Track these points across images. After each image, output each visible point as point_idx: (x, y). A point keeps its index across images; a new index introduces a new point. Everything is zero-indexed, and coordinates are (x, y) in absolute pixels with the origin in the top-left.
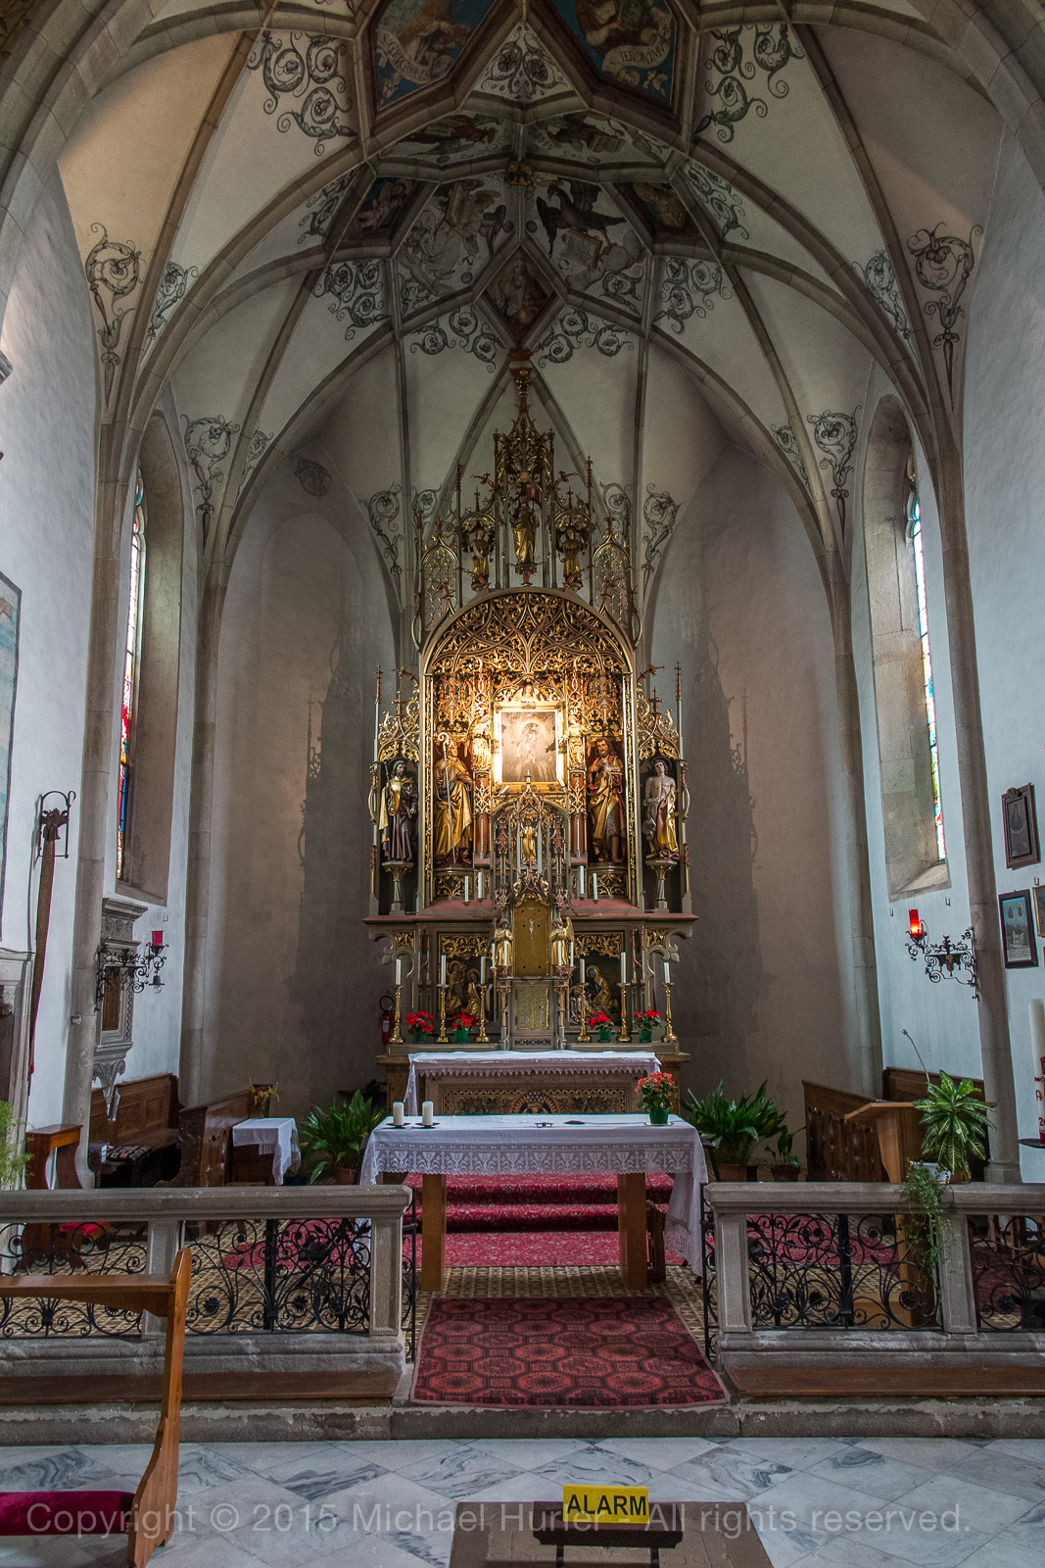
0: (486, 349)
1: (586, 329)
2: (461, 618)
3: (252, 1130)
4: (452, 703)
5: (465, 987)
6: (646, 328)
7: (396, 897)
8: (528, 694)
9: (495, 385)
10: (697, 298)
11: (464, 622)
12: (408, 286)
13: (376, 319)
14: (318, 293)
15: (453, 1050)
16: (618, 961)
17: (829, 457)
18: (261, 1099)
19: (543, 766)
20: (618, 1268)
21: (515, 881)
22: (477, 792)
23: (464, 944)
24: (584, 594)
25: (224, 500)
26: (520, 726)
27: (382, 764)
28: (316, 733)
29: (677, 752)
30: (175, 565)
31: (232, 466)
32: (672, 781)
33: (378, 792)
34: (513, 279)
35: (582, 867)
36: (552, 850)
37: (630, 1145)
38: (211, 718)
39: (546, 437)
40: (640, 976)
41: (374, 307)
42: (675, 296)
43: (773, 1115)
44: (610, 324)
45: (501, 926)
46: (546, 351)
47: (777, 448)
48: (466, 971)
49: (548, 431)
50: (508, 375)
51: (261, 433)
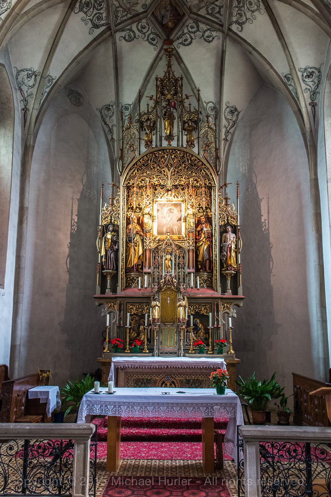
0: (153, 39)
1: (198, 30)
2: (139, 160)
3: (37, 392)
4: (135, 199)
5: (139, 328)
6: (225, 29)
7: (108, 286)
8: (169, 195)
9: (157, 56)
10: (249, 15)
11: (141, 162)
12: (118, 10)
13: (103, 25)
14: (76, 12)
15: (132, 356)
16: (208, 317)
17: (308, 87)
18: (43, 377)
19: (175, 228)
20: (201, 461)
21: (161, 279)
22: (146, 239)
23: (139, 308)
24: (195, 150)
25: (34, 106)
26: (166, 209)
27: (103, 226)
28: (75, 212)
29: (237, 222)
30: (10, 135)
31: (37, 91)
32: (234, 235)
33: (101, 239)
34: (166, 7)
35: (192, 274)
36: (179, 266)
37: (208, 404)
38: (26, 204)
39: (179, 79)
40: (218, 324)
41: (102, 19)
42: (239, 14)
43: (279, 388)
44: (209, 27)
45: (155, 300)
46: (180, 41)
47: (285, 84)
48: (139, 320)
49: (180, 76)
50: (163, 51)
51: (51, 76)
